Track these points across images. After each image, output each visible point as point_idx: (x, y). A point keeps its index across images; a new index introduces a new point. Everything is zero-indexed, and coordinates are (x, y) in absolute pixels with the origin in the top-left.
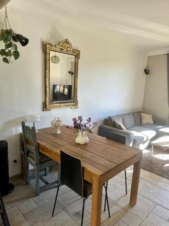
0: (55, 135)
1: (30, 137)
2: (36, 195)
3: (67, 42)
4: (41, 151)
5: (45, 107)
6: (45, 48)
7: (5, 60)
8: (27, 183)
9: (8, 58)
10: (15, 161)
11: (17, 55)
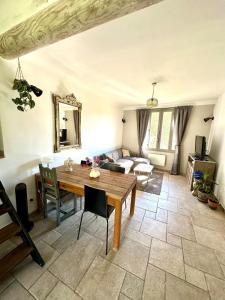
0: (69, 172)
1: (49, 177)
2: (58, 225)
3: (72, 96)
4: (61, 188)
5: (56, 149)
6: (55, 99)
7: (20, 108)
8: (45, 217)
9: (23, 106)
10: (31, 200)
11: (32, 104)
